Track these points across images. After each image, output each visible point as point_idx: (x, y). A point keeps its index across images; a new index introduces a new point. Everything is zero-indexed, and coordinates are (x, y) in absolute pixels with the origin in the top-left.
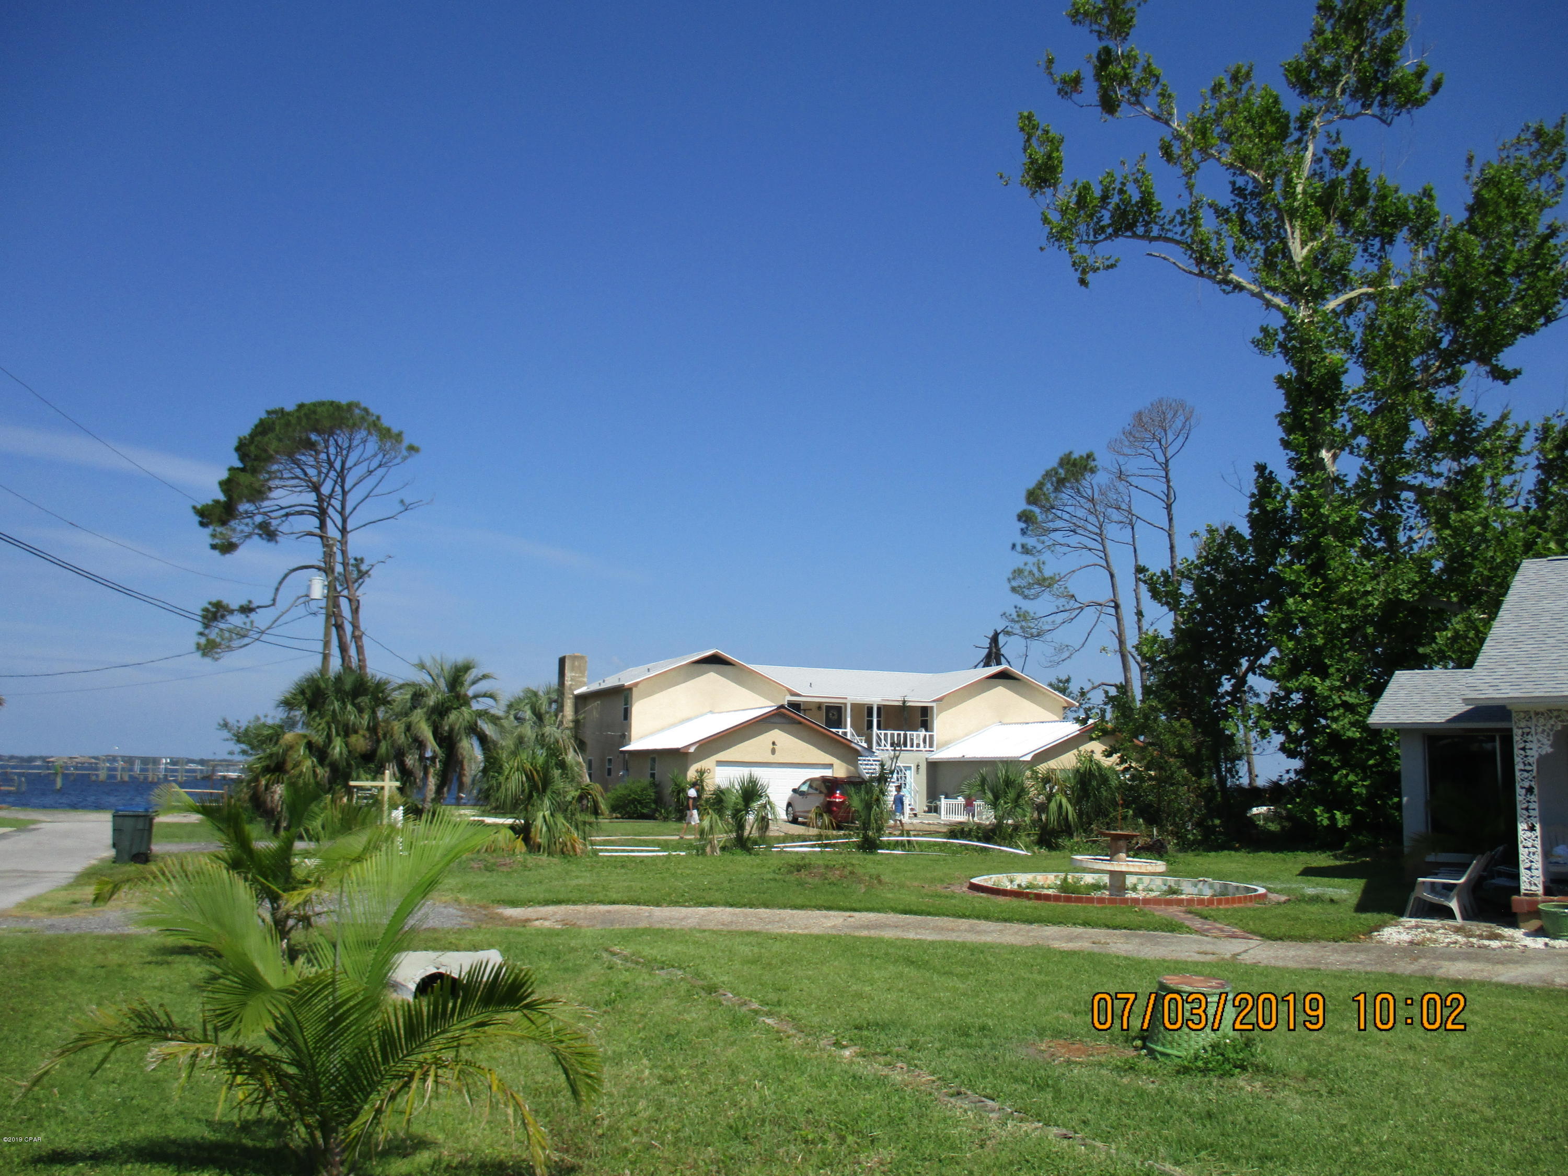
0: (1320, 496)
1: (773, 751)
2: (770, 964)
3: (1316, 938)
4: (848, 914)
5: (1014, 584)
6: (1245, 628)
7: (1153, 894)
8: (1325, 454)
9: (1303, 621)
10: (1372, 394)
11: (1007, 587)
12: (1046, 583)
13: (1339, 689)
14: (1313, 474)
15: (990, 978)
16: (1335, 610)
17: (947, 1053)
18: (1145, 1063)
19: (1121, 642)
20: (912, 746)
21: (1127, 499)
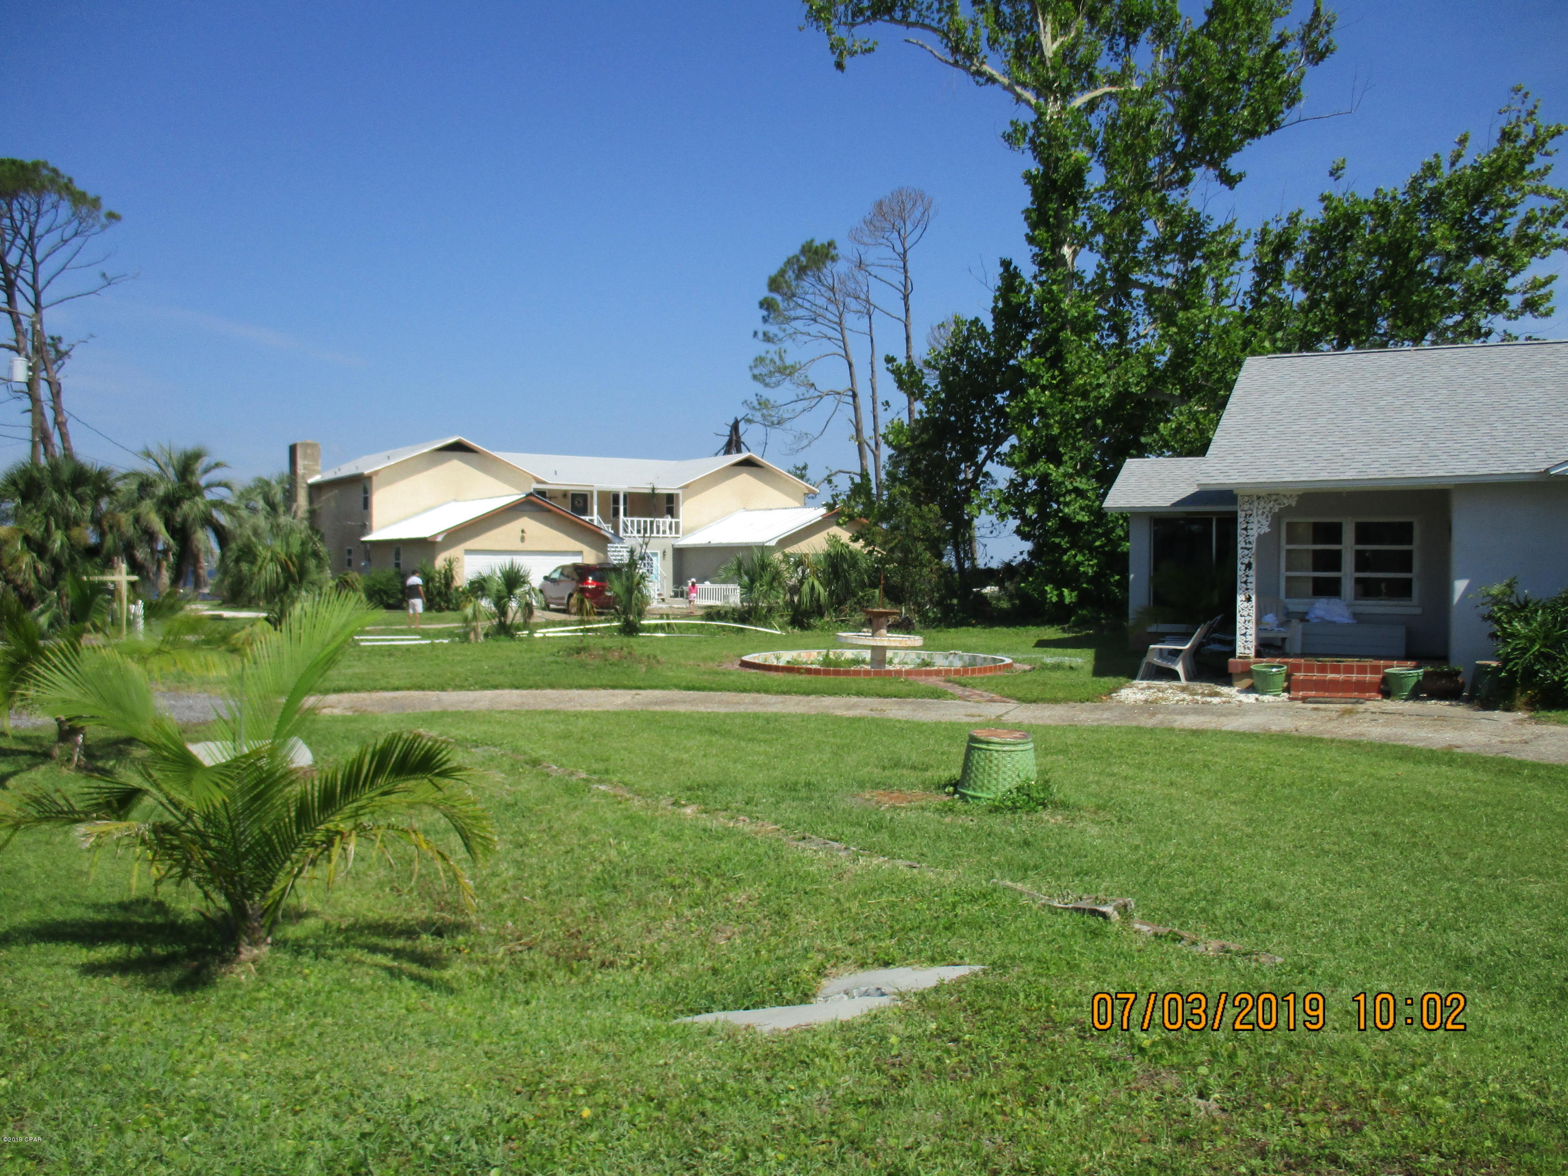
0: (1061, 291)
1: (523, 539)
2: (582, 738)
3: (1066, 700)
4: (634, 692)
5: (756, 372)
6: (985, 419)
7: (907, 667)
8: (1066, 251)
9: (1042, 412)
10: (1112, 193)
11: (749, 375)
12: (787, 371)
13: (1071, 476)
14: (1055, 270)
15: (793, 741)
16: (1071, 401)
17: (783, 806)
18: (959, 805)
19: (858, 431)
20: (658, 532)
21: (865, 289)
